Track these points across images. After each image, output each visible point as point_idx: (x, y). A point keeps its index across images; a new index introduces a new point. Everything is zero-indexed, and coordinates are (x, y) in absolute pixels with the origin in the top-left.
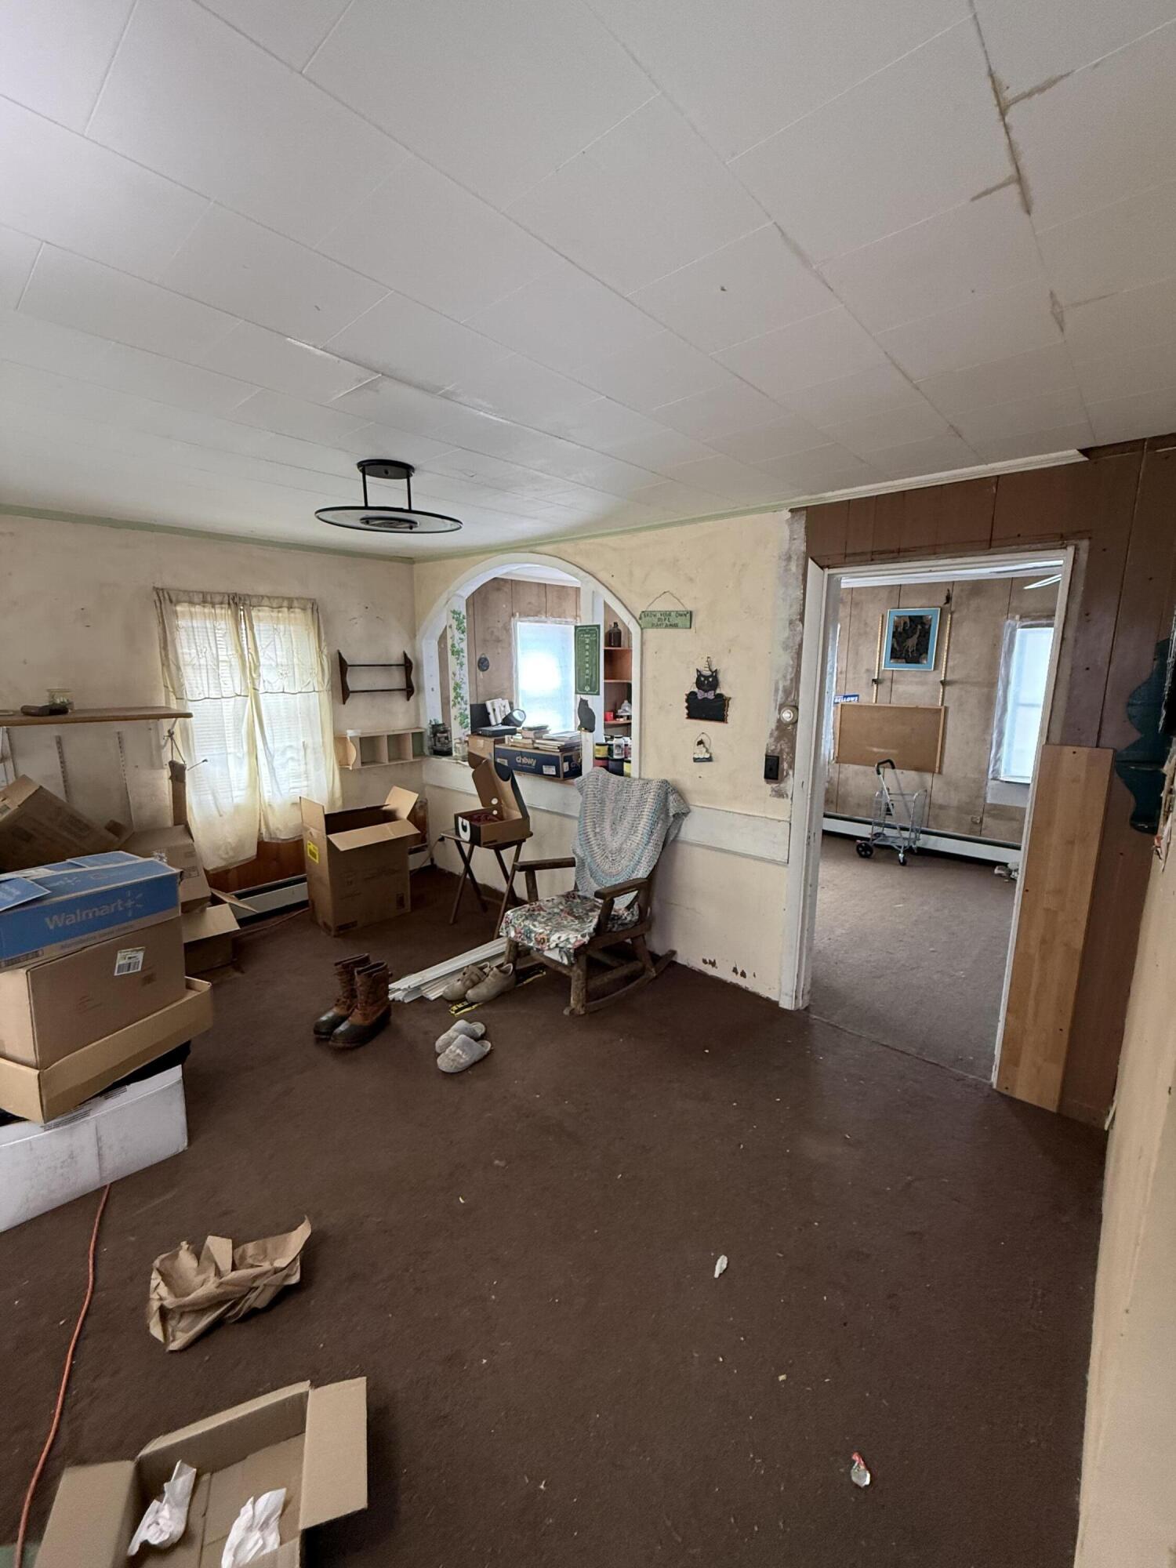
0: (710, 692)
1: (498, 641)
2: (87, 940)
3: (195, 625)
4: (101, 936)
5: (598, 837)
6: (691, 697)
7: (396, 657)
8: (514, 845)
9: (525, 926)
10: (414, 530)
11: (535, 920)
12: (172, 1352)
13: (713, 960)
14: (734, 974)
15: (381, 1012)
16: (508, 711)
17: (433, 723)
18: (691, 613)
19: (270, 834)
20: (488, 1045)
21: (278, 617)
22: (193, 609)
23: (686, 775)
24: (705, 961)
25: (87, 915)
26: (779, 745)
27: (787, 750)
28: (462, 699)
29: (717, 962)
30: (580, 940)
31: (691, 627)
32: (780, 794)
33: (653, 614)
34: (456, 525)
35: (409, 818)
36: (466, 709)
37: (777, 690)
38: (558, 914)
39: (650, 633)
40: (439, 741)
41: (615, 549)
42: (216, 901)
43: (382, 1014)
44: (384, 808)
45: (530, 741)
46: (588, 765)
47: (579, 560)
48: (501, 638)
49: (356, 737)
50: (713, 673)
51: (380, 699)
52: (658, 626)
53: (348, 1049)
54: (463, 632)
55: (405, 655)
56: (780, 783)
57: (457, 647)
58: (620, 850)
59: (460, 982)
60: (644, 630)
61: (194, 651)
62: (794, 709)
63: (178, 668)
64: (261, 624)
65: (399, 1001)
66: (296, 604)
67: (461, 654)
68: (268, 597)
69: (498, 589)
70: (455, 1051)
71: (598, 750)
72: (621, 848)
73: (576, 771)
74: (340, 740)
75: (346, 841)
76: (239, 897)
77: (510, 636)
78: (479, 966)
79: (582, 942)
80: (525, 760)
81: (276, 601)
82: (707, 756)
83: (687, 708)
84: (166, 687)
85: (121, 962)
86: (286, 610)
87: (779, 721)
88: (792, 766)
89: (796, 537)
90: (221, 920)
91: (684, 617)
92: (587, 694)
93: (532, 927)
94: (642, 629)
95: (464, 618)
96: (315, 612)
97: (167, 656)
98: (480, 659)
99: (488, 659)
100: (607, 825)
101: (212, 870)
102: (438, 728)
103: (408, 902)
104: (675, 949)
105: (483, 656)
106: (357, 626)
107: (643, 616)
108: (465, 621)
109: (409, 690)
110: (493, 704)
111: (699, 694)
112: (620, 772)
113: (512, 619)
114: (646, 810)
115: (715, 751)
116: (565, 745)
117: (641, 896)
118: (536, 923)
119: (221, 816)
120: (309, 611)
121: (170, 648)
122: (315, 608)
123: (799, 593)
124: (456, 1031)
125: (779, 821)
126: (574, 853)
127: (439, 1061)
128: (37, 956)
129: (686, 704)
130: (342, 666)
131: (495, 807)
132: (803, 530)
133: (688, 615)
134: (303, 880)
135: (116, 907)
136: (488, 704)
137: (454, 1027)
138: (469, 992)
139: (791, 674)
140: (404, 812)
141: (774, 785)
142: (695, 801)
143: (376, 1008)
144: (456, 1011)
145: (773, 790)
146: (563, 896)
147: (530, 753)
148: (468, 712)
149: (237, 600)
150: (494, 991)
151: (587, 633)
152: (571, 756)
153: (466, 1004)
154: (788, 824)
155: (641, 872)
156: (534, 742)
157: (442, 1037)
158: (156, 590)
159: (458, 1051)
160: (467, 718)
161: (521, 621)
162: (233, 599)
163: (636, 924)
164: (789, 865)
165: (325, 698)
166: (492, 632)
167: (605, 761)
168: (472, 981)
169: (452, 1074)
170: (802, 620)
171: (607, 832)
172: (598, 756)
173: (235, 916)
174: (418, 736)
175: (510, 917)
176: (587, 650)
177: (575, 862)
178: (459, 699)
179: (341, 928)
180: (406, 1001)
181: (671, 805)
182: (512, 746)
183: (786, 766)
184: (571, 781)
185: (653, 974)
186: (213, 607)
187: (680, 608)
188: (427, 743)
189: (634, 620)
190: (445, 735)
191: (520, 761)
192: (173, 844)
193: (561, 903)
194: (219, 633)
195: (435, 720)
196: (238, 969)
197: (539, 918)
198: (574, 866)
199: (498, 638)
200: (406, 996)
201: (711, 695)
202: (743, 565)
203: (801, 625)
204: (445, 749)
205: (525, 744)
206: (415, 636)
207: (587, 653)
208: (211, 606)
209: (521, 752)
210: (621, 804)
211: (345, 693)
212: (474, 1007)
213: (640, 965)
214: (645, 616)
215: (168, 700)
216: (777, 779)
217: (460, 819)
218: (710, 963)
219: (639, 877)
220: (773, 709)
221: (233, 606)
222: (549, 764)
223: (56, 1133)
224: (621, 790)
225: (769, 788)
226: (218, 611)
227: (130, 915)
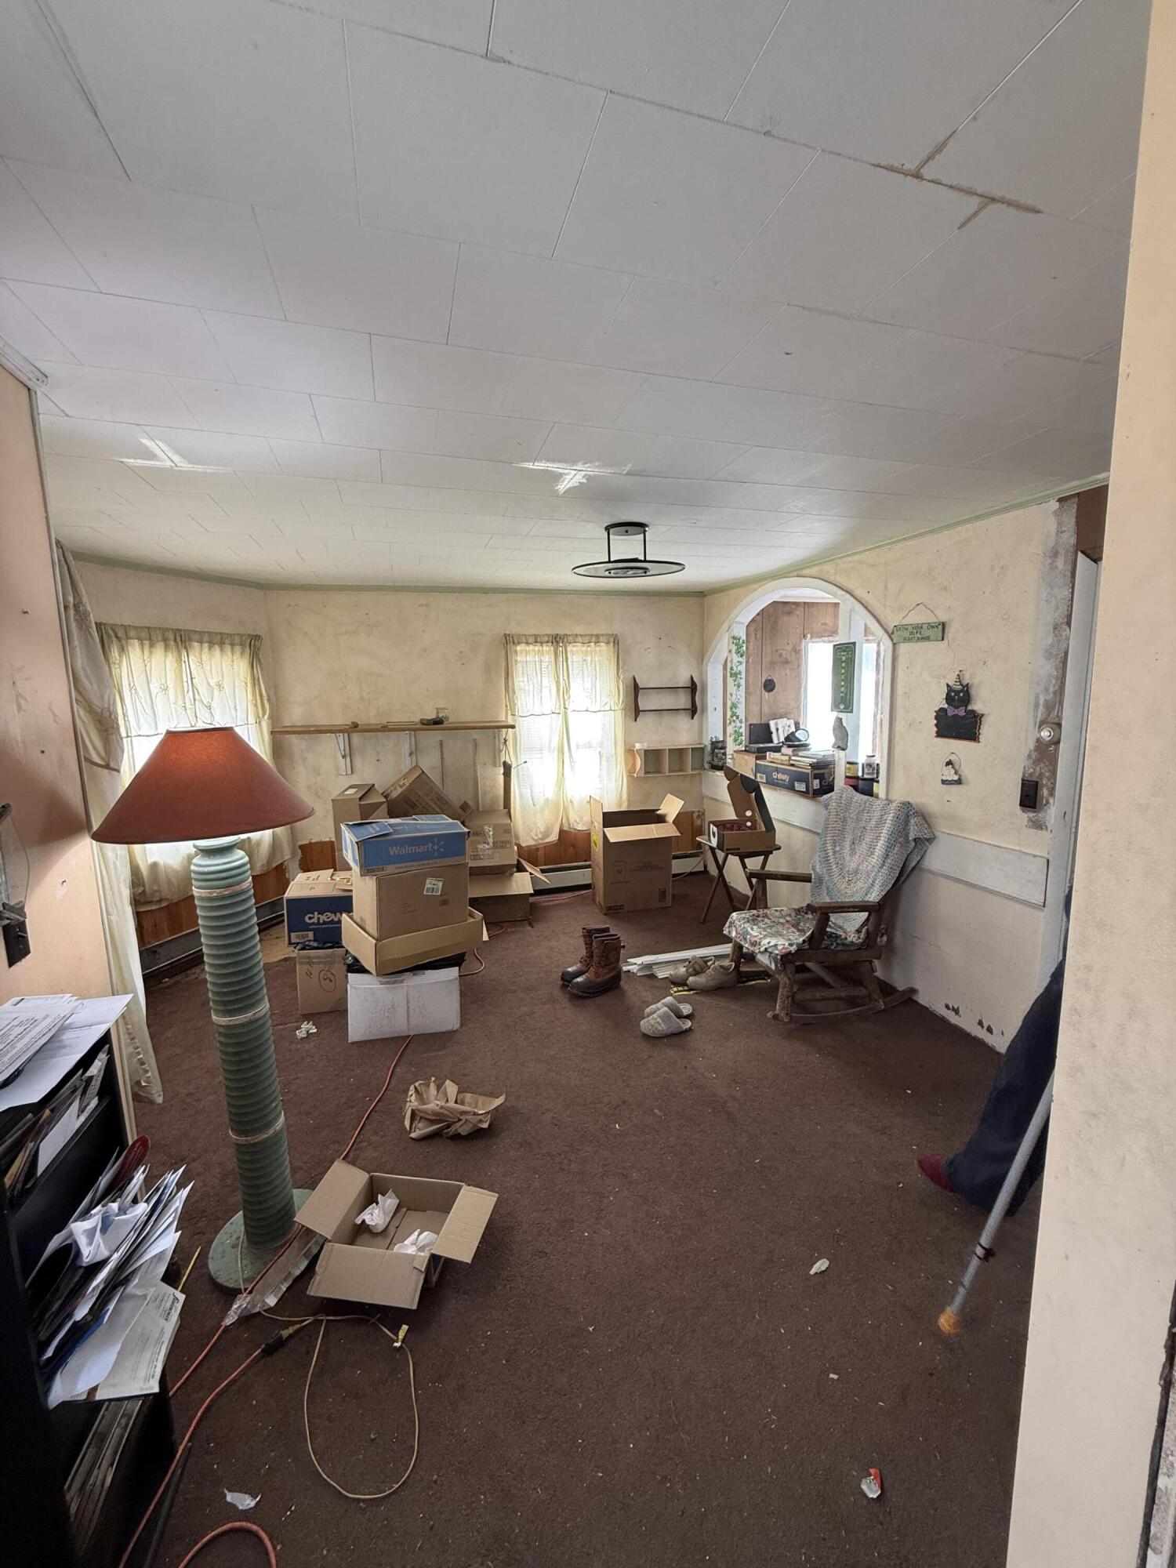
0: (961, 708)
1: (787, 662)
2: (412, 866)
3: (528, 659)
4: (418, 866)
5: (837, 855)
6: (941, 715)
7: (683, 680)
8: (762, 855)
9: (744, 928)
10: (648, 574)
11: (755, 925)
12: (412, 1138)
13: (956, 1007)
14: (980, 1028)
15: (612, 974)
16: (793, 729)
17: (714, 740)
18: (944, 625)
19: (569, 825)
20: (689, 1024)
21: (587, 651)
22: (527, 648)
23: (931, 797)
24: (947, 1007)
25: (412, 850)
26: (1038, 769)
27: (1047, 774)
28: (738, 718)
29: (960, 1009)
30: (787, 948)
31: (943, 639)
32: (1038, 825)
33: (904, 627)
34: (680, 568)
35: (674, 822)
36: (741, 727)
37: (1037, 705)
38: (782, 923)
39: (903, 648)
40: (717, 756)
41: (872, 566)
42: (520, 869)
43: (612, 977)
44: (658, 812)
45: (787, 758)
46: (840, 782)
47: (839, 579)
48: (789, 660)
49: (641, 749)
50: (964, 687)
51: (667, 718)
52: (909, 640)
53: (581, 997)
54: (742, 656)
55: (692, 678)
56: (1039, 812)
57: (735, 670)
58: (856, 872)
59: (685, 969)
60: (897, 646)
61: (526, 679)
62: (1055, 726)
63: (514, 693)
64: (574, 657)
65: (633, 973)
66: (601, 639)
67: (739, 676)
68: (581, 636)
69: (789, 613)
70: (656, 1019)
71: (849, 769)
72: (857, 869)
73: (829, 788)
74: (630, 752)
75: (617, 834)
76: (543, 871)
77: (799, 658)
78: (705, 960)
79: (788, 950)
80: (780, 776)
81: (587, 638)
82: (956, 778)
83: (936, 725)
84: (507, 706)
85: (429, 886)
86: (593, 644)
87: (1038, 740)
88: (1052, 793)
89: (1064, 529)
90: (522, 884)
91: (936, 629)
92: (841, 712)
93: (749, 930)
94: (894, 644)
95: (743, 642)
96: (616, 646)
97: (508, 683)
98: (766, 681)
99: (775, 681)
100: (847, 845)
101: (526, 847)
102: (717, 744)
103: (669, 898)
104: (916, 987)
105: (769, 678)
106: (650, 655)
107: (895, 630)
108: (745, 645)
109: (693, 711)
110: (776, 724)
111: (948, 710)
112: (869, 792)
113: (803, 641)
114: (884, 831)
115: (966, 772)
116: (818, 763)
117: (871, 919)
118: (755, 927)
119: (534, 805)
120: (612, 644)
121: (510, 678)
122: (616, 642)
123: (1066, 593)
124: (663, 1003)
125: (1035, 856)
126: (814, 869)
127: (642, 1022)
128: (383, 870)
129: (935, 722)
130: (636, 689)
131: (750, 819)
132: (1074, 520)
133: (940, 627)
134: (589, 866)
135: (428, 848)
136: (772, 724)
137: (662, 1001)
138: (691, 978)
139: (1054, 686)
140: (671, 818)
141: (1031, 815)
142: (942, 828)
143: (606, 971)
144: (675, 992)
145: (1030, 820)
146: (794, 909)
147: (785, 769)
148: (743, 730)
149: (558, 639)
150: (712, 983)
151: (845, 651)
152: (823, 774)
153: (686, 988)
154: (1046, 862)
155: (874, 894)
156: (790, 759)
157: (652, 1007)
158: (505, 635)
159: (658, 1019)
160: (742, 736)
161: (813, 642)
162: (555, 638)
163: (860, 948)
164: (1045, 909)
165: (620, 715)
166: (781, 655)
167: (854, 780)
168: (694, 970)
169: (648, 1036)
170: (1069, 624)
171: (847, 851)
172: (848, 774)
173: (533, 887)
174: (699, 751)
175: (734, 918)
176: (843, 668)
177: (811, 878)
178: (735, 718)
179: (609, 908)
180: (638, 974)
181: (912, 828)
182: (771, 762)
183: (1045, 792)
184: (819, 798)
185: (881, 1005)
186: (542, 646)
187: (933, 620)
188: (707, 758)
189: (886, 635)
190: (723, 751)
191: (775, 777)
192: (495, 822)
193: (790, 915)
194: (544, 665)
195: (716, 737)
196: (530, 924)
197: (760, 924)
198: (810, 882)
199: (787, 659)
200: (639, 970)
201: (961, 712)
202: (1002, 567)
203: (1068, 629)
204: (720, 764)
205: (782, 760)
206: (702, 661)
207: (843, 671)
208: (539, 644)
209: (777, 768)
210: (862, 824)
211: (637, 712)
212: (692, 992)
213: (864, 992)
214: (897, 631)
215: (506, 717)
216: (1035, 808)
217: (711, 826)
218: (953, 1009)
219: (871, 900)
220: (1032, 726)
221: (555, 644)
222: (800, 780)
223: (387, 988)
224: (863, 810)
225: (1024, 817)
226: (545, 648)
227: (436, 855)
